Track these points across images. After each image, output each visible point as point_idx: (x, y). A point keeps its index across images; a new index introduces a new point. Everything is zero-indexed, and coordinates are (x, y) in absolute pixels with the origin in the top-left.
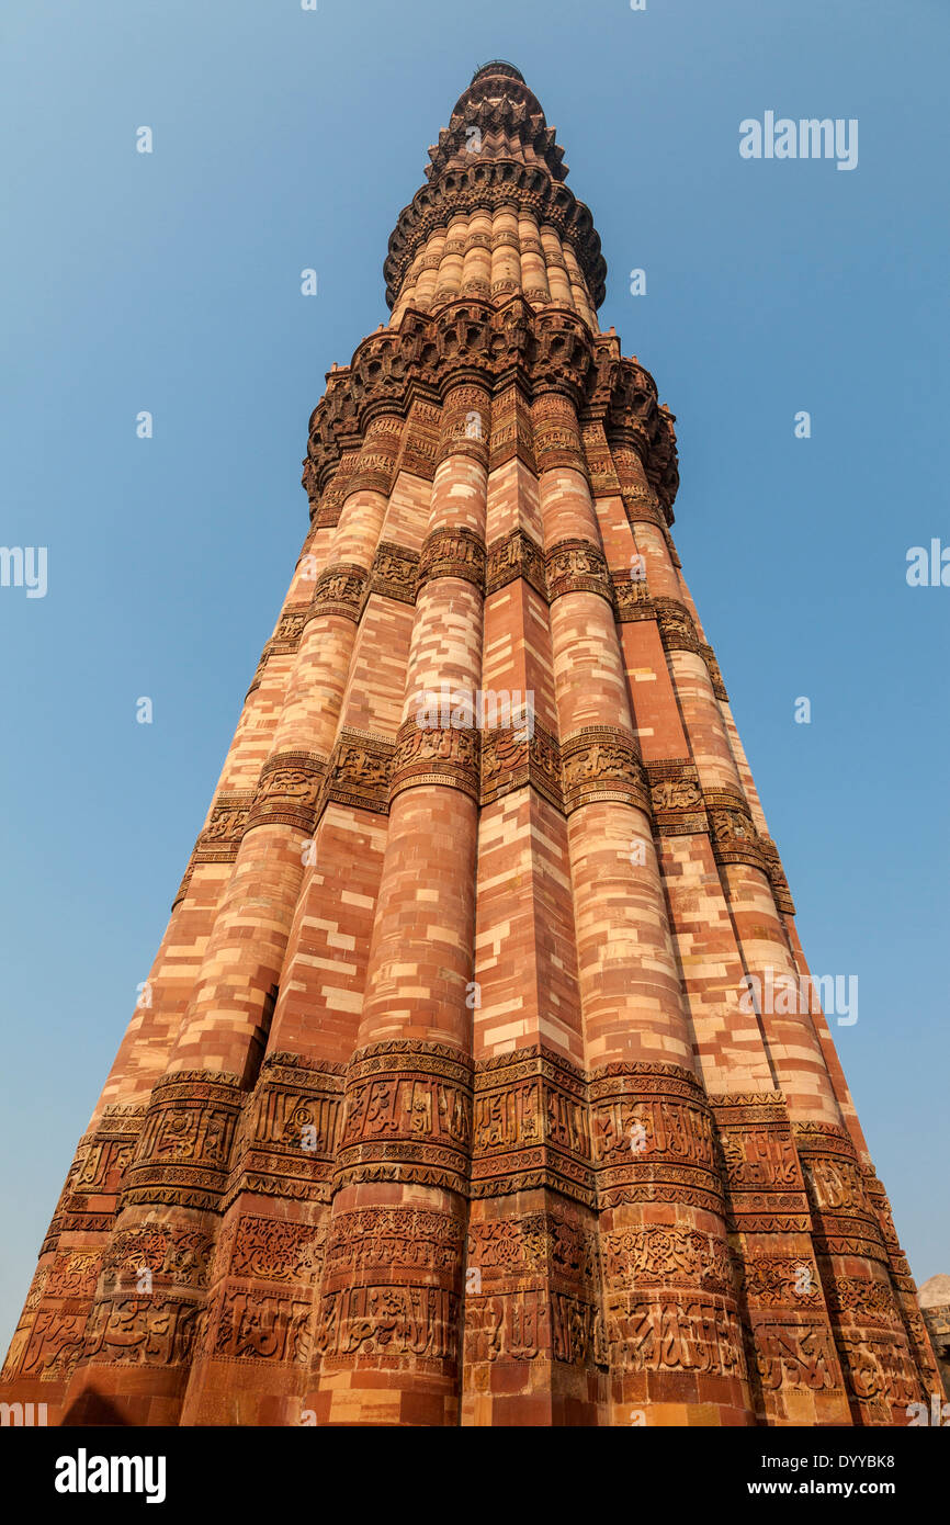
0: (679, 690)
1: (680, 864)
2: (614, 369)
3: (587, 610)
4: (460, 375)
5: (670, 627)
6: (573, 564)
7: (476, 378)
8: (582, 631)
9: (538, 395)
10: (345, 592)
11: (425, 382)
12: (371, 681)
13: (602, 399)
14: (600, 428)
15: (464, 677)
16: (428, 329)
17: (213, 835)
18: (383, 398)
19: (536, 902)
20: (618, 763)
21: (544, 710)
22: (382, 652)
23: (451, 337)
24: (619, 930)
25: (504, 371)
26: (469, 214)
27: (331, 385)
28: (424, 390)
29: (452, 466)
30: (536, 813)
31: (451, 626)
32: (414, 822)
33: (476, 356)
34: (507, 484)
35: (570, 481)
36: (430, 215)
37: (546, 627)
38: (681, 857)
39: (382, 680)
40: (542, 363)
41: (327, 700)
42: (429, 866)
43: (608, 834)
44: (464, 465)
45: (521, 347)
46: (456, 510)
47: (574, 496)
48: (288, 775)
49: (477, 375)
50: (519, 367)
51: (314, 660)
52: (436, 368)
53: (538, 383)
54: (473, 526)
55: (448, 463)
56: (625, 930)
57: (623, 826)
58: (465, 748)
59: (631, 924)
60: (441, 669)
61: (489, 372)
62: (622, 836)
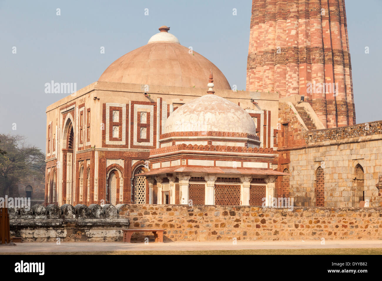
0: (335, 76)
1: (330, 120)
6: (316, 55)
8: (317, 75)
22: (281, 79)
35: (316, 24)
37: (311, 72)
38: (331, 119)
41: (272, 88)
46: (292, 40)
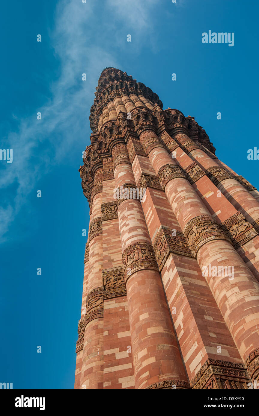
0: (229, 193)
1: (253, 253)
2: (161, 114)
3: (175, 184)
4: (112, 144)
5: (216, 175)
6: (166, 174)
7: (118, 142)
8: (176, 191)
9: (139, 135)
10: (97, 227)
11: (104, 153)
12: (109, 250)
13: (162, 124)
14: (165, 133)
15: (138, 229)
16: (99, 138)
17: (80, 338)
18: (94, 165)
19: (188, 297)
20: (205, 227)
21: (172, 225)
23: (105, 136)
24: (230, 291)
25: (125, 135)
26: (106, 106)
27: (81, 172)
28: (104, 155)
29: (117, 169)
30: (178, 262)
31: (128, 216)
32: (133, 290)
33: (115, 136)
34: (136, 164)
35: (157, 151)
36: (97, 113)
37: (165, 198)
38: (252, 250)
39: (114, 247)
40: (136, 126)
42: (142, 304)
43: (211, 255)
44: (121, 167)
45: (127, 125)
46: (121, 181)
47: (160, 154)
48: (93, 300)
49: (117, 141)
50: (129, 130)
51: (93, 255)
52: (106, 147)
53: (138, 131)
54: (128, 182)
55: (116, 169)
56: (232, 290)
57: (216, 249)
58: (145, 253)
59: (234, 285)
60: (128, 231)
61: (121, 138)
62: (217, 253)
